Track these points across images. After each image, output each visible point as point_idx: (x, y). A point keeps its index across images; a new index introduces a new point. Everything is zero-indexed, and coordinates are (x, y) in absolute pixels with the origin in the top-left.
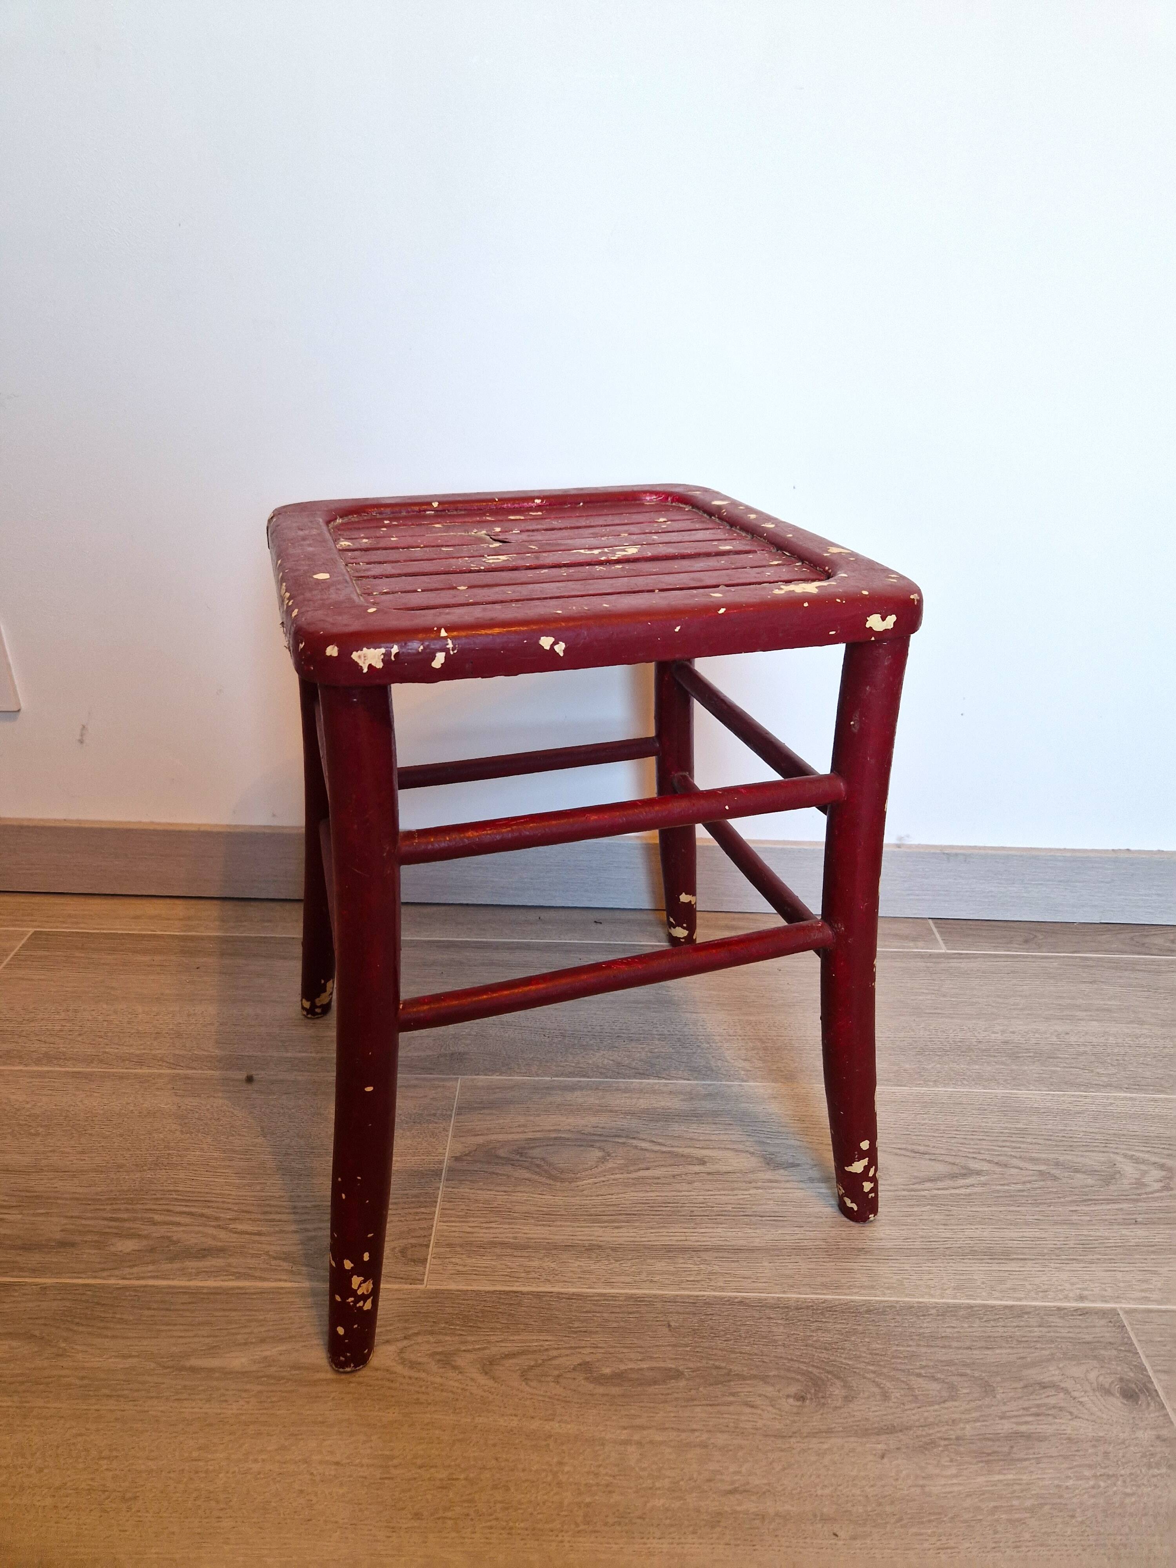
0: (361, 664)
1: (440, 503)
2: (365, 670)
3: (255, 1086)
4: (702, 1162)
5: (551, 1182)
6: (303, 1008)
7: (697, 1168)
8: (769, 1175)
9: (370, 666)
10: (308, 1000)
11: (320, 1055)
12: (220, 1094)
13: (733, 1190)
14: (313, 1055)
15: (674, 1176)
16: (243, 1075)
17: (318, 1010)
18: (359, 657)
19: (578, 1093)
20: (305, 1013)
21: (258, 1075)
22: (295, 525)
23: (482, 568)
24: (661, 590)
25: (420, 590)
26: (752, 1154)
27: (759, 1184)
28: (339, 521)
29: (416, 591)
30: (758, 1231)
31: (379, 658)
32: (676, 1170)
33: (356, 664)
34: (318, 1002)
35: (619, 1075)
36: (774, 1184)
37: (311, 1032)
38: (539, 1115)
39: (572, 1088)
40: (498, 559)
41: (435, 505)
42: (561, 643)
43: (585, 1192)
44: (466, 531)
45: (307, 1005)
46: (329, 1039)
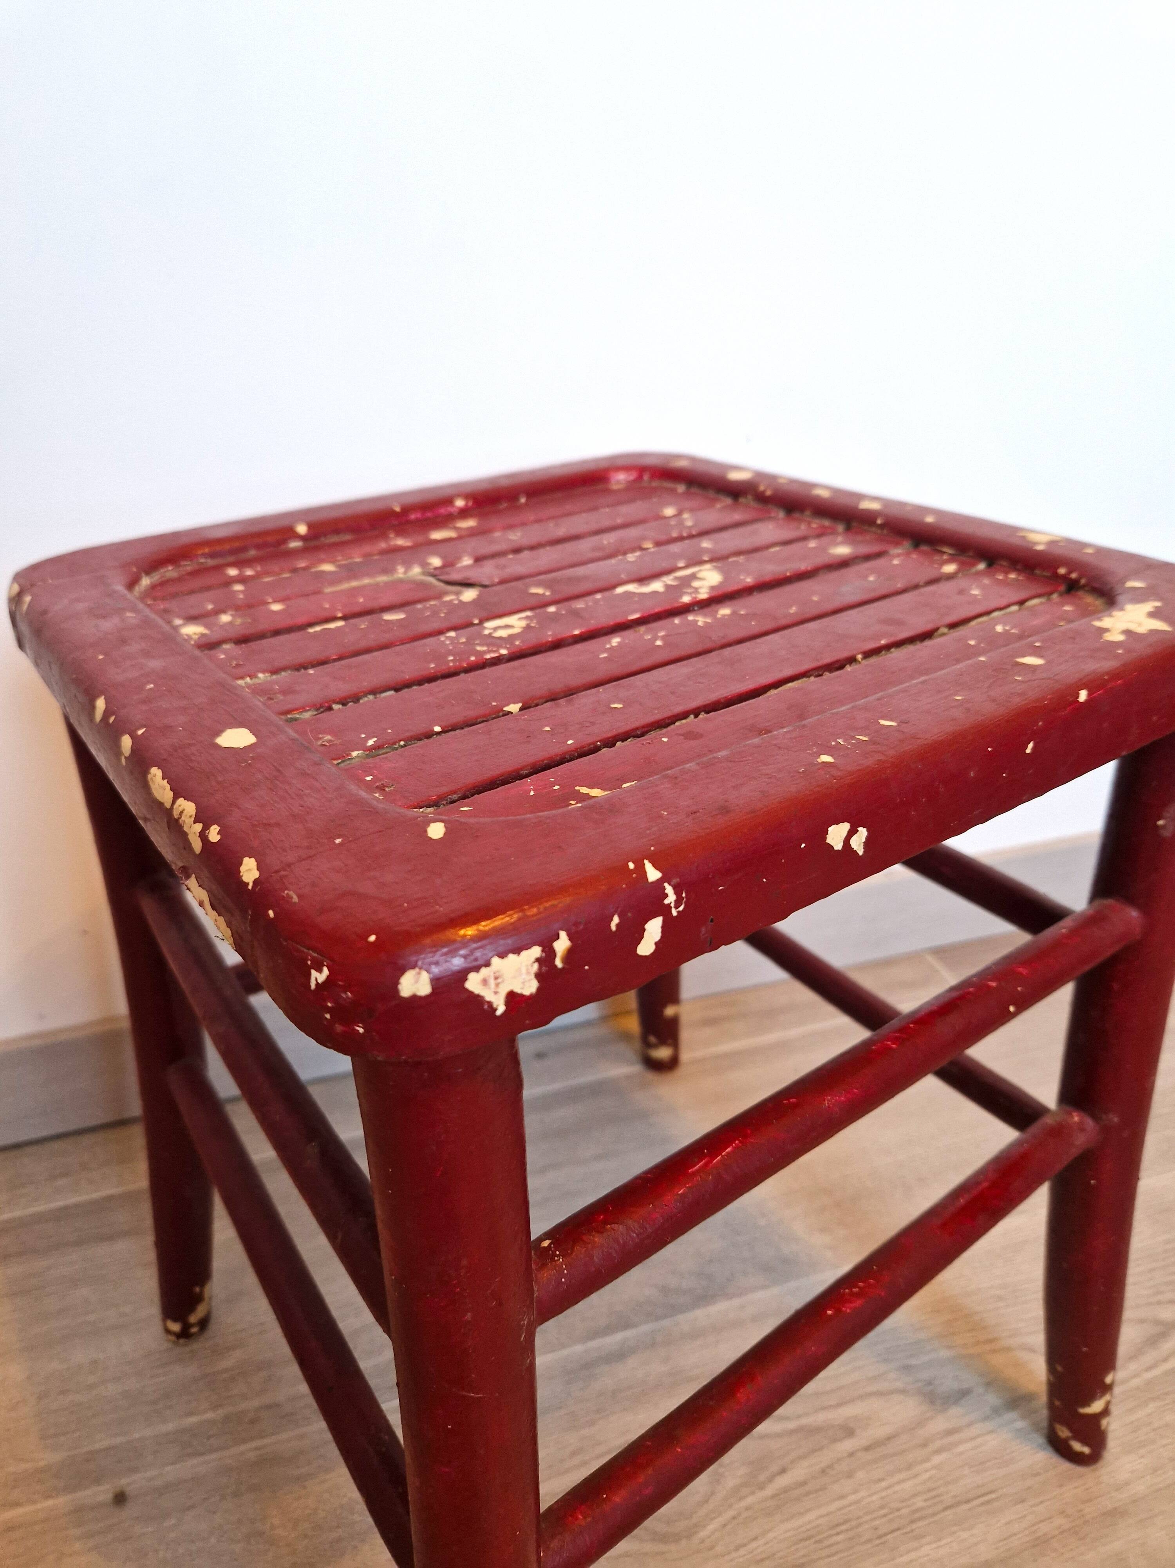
0: (488, 998)
1: (310, 526)
2: (501, 1010)
3: (131, 1510)
4: (848, 1431)
5: (662, 1547)
6: (168, 1331)
7: (848, 1445)
8: (940, 1424)
9: (512, 997)
10: (175, 1320)
11: (221, 1413)
12: (78, 1546)
13: (909, 1467)
14: (210, 1415)
15: (823, 1471)
16: (103, 1493)
17: (194, 1330)
18: (485, 982)
19: (632, 1362)
20: (173, 1338)
21: (132, 1482)
22: (80, 606)
23: (504, 652)
24: (868, 654)
25: (437, 729)
26: (903, 1392)
27: (938, 1444)
28: (146, 581)
29: (430, 735)
30: (975, 1531)
31: (528, 973)
32: (824, 1458)
33: (477, 1000)
34: (193, 1319)
35: (674, 1310)
36: (957, 1437)
37: (191, 1370)
38: (592, 1423)
39: (619, 1355)
40: (507, 626)
41: (302, 529)
42: (860, 829)
43: (719, 1549)
44: (385, 571)
45: (175, 1327)
46: (225, 1375)
